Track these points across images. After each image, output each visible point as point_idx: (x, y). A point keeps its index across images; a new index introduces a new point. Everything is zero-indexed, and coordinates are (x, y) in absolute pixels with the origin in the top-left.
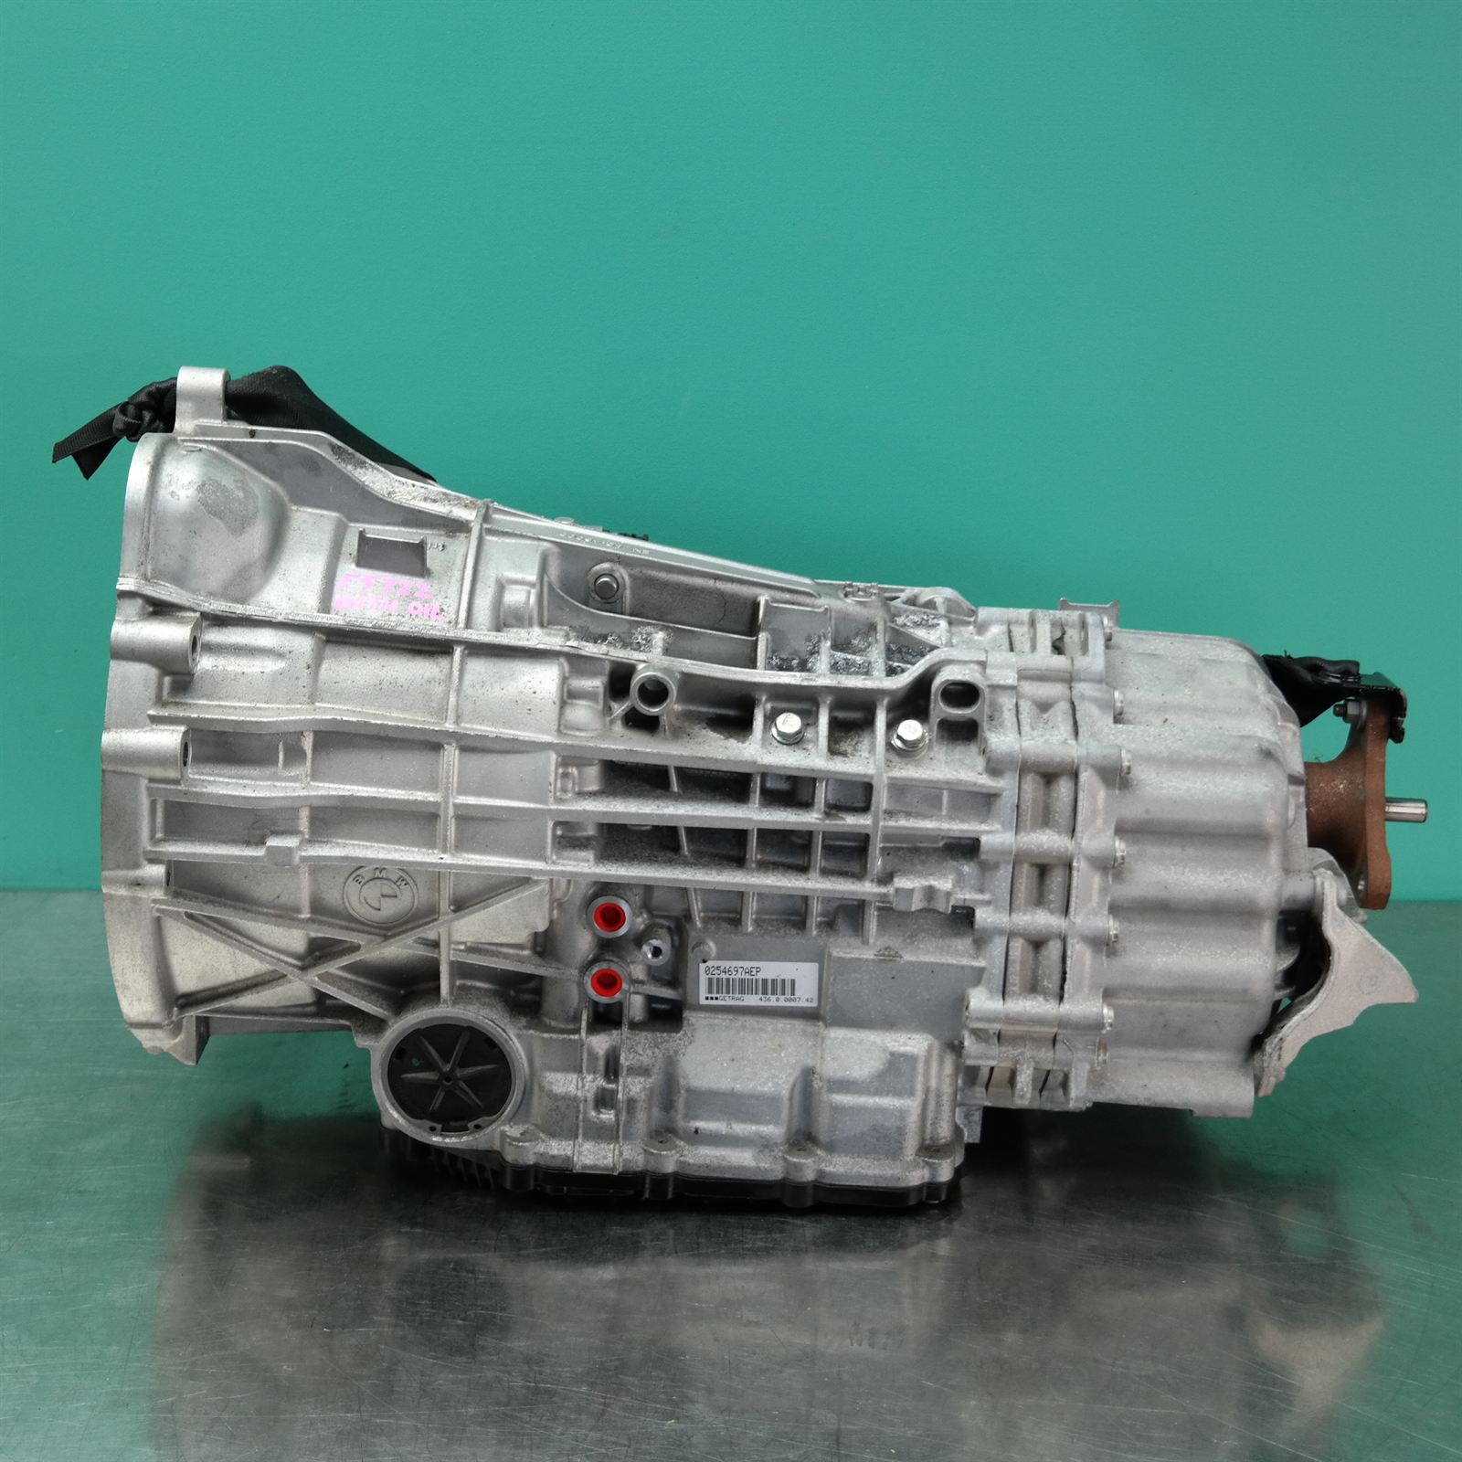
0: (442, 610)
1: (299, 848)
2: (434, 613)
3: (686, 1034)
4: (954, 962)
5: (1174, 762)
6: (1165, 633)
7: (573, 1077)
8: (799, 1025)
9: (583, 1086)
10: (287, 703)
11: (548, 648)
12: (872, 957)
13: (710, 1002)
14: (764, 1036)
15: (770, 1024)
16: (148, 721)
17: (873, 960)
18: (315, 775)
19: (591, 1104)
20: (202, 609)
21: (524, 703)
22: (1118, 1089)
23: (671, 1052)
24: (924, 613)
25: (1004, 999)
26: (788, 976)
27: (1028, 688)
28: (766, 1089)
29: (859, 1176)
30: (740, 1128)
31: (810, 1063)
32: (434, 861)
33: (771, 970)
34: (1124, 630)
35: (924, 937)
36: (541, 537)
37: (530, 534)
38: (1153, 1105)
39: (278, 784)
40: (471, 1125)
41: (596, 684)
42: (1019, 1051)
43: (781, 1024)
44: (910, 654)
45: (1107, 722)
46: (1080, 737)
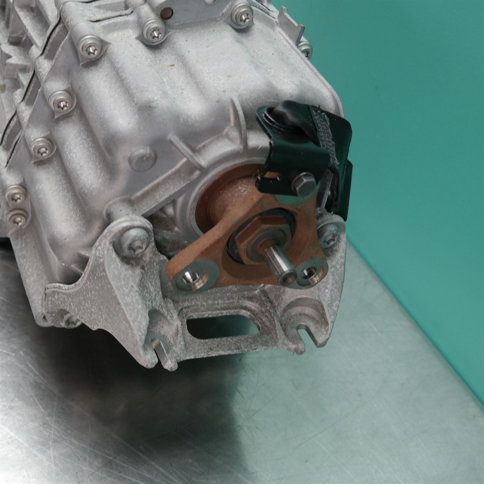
45: (131, 34)
46: (97, 24)
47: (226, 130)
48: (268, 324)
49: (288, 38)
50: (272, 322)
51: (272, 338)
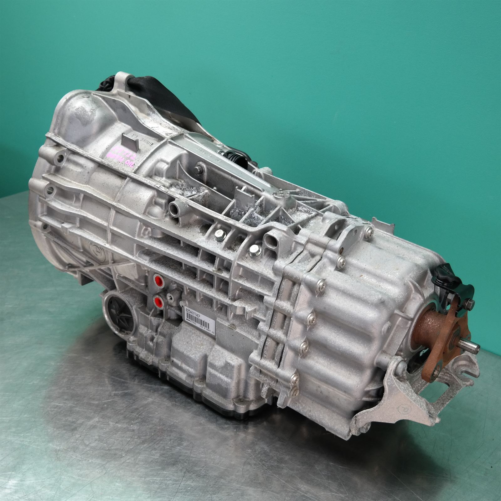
0: (134, 165)
1: (70, 228)
2: (132, 165)
3: (179, 328)
4: (250, 338)
5: (345, 293)
6: (410, 242)
7: (146, 329)
8: (210, 340)
9: (147, 333)
10: (79, 183)
11: (150, 185)
12: (227, 325)
13: (187, 321)
14: (199, 339)
15: (202, 335)
16: (42, 178)
17: (227, 327)
18: (82, 208)
19: (149, 339)
20: (68, 147)
21: (136, 202)
22: (301, 408)
23: (172, 333)
24: (309, 208)
25: (261, 358)
26: (208, 322)
27: (310, 247)
28: (192, 357)
29: (211, 398)
30: (184, 366)
31: (208, 354)
32: (102, 245)
33: (203, 317)
34: (394, 236)
35: (245, 325)
36: (184, 148)
37: (181, 146)
38: (311, 419)
39: (71, 207)
40: (126, 332)
41: (163, 201)
42: (266, 379)
43: (206, 337)
44: (287, 221)
45: (331, 269)
46: (312, 271)
47: (412, 296)
48: (449, 379)
49: (385, 233)
50: (451, 377)
51: (457, 384)
